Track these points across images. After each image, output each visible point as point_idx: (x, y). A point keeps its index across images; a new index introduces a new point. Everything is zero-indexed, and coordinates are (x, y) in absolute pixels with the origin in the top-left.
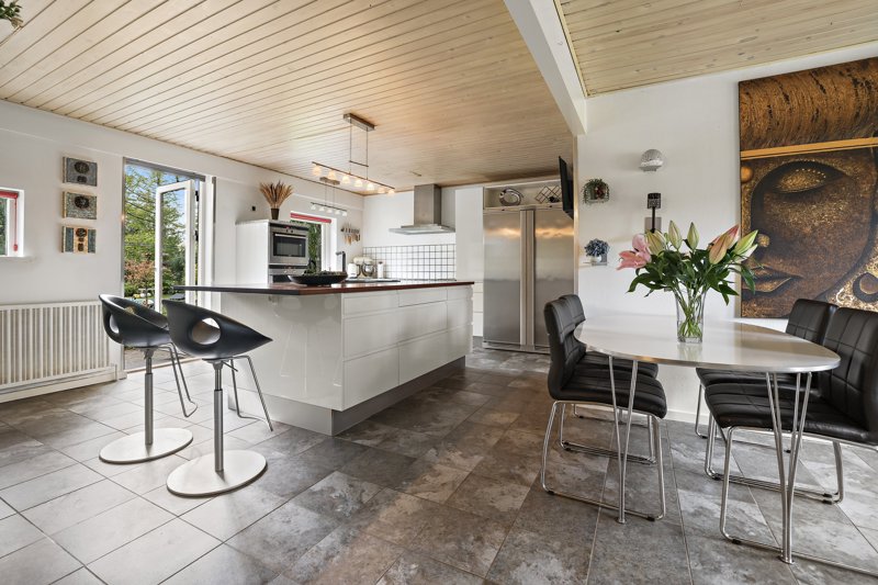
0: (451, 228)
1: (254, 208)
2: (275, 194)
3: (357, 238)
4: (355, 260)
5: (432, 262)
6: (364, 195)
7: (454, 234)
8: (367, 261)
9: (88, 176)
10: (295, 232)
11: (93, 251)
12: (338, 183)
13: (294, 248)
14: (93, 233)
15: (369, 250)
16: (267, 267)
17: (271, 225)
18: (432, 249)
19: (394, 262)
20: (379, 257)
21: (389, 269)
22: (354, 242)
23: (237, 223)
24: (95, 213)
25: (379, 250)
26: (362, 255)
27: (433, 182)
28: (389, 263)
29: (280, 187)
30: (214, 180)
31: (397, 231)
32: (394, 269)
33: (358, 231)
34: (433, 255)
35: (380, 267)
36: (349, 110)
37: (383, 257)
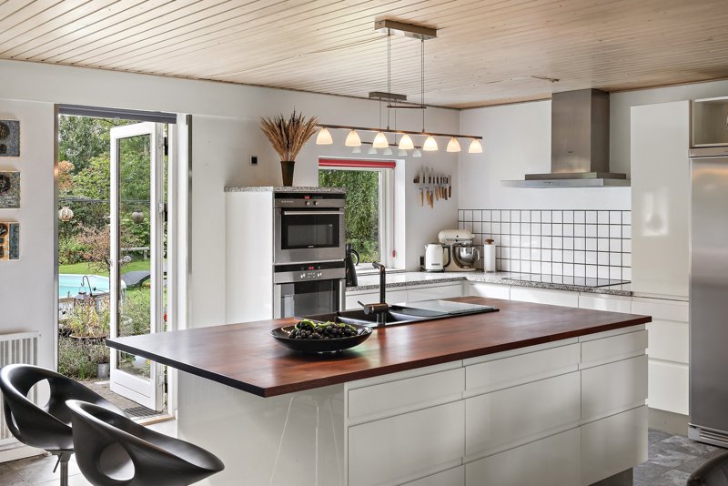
0: (622, 178)
1: (254, 160)
2: (287, 134)
3: (446, 194)
4: (442, 236)
5: (591, 244)
6: (460, 109)
7: (628, 189)
8: (464, 236)
9: (8, 143)
10: (320, 203)
11: (16, 256)
12: (404, 97)
13: (320, 231)
14: (16, 228)
15: (468, 215)
16: (270, 269)
17: (278, 196)
18: (591, 217)
19: (516, 240)
20: (487, 228)
21: (507, 253)
22: (440, 203)
23: (227, 188)
24: (18, 199)
25: (487, 215)
26: (456, 225)
27: (587, 85)
28: (506, 240)
29: (295, 122)
30: (189, 120)
31: (517, 184)
32: (515, 254)
33: (447, 180)
34: (591, 231)
35: (488, 250)
36: (384, 16)
37: (496, 228)
